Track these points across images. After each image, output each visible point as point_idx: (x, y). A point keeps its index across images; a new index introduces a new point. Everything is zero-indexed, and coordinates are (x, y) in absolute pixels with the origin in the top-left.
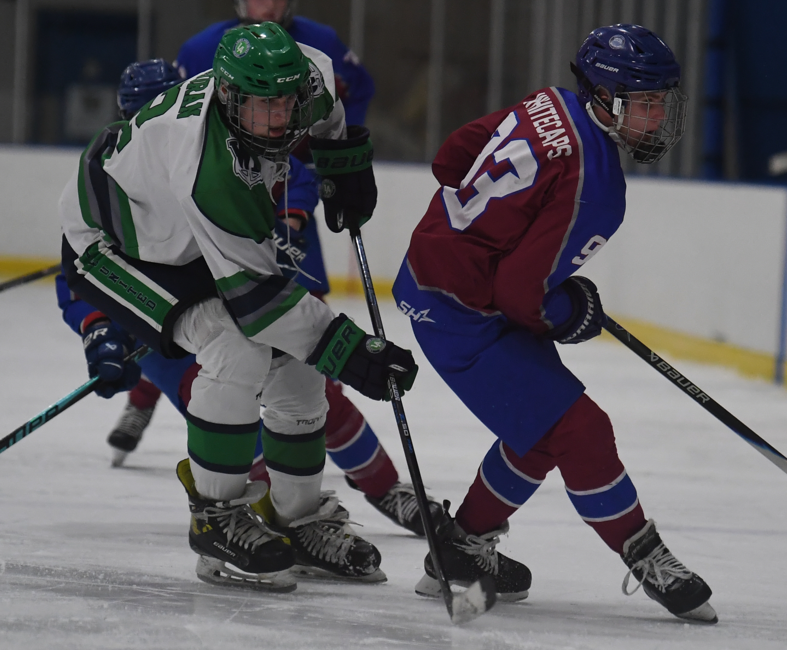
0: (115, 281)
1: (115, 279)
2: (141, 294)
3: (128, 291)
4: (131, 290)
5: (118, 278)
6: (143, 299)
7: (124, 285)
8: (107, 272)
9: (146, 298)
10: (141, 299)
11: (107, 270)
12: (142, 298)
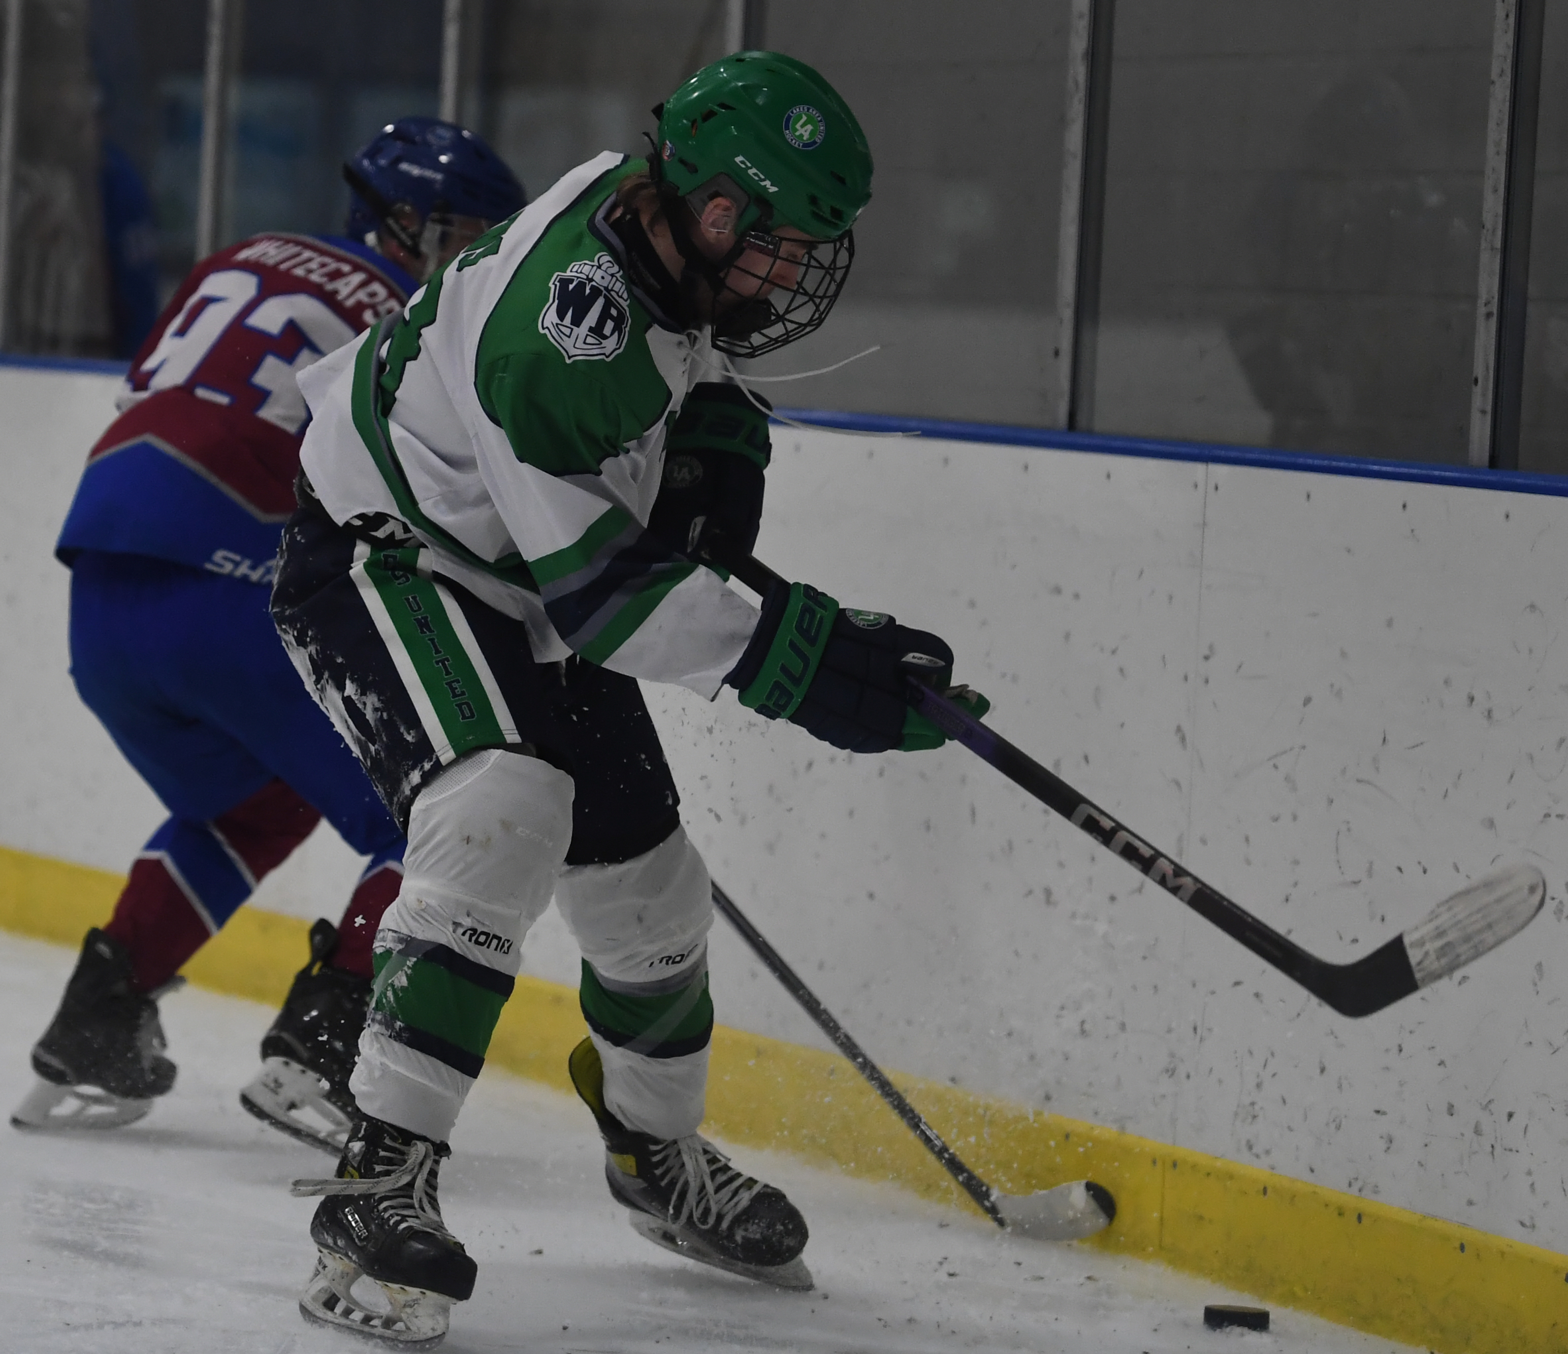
0: (423, 632)
1: (425, 630)
2: (458, 681)
3: (437, 663)
4: (444, 664)
5: (430, 631)
6: (458, 691)
7: (435, 646)
8: (416, 608)
9: (463, 693)
10: (453, 690)
11: (418, 604)
12: (456, 688)
